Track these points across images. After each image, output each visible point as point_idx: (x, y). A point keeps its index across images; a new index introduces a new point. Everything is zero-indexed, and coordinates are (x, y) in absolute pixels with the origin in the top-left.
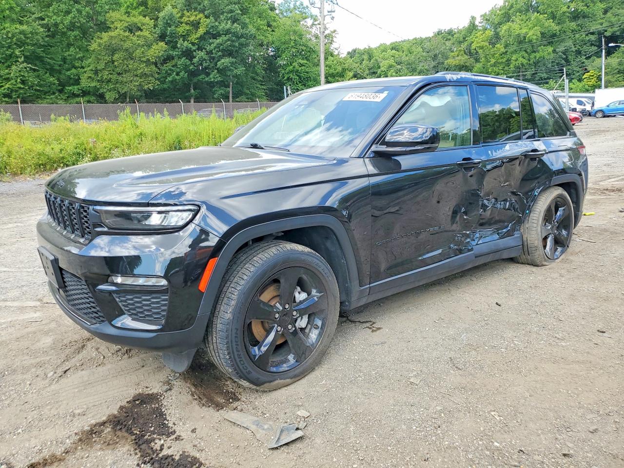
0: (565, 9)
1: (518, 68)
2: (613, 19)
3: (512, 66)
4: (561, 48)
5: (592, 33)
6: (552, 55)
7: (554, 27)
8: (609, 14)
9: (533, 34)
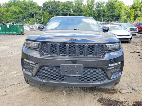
0: (23, 7)
1: (15, 18)
2: (33, 11)
3: (13, 17)
4: (24, 15)
5: (29, 13)
6: (22, 16)
7: (21, 10)
8: (32, 10)
9: (17, 11)
